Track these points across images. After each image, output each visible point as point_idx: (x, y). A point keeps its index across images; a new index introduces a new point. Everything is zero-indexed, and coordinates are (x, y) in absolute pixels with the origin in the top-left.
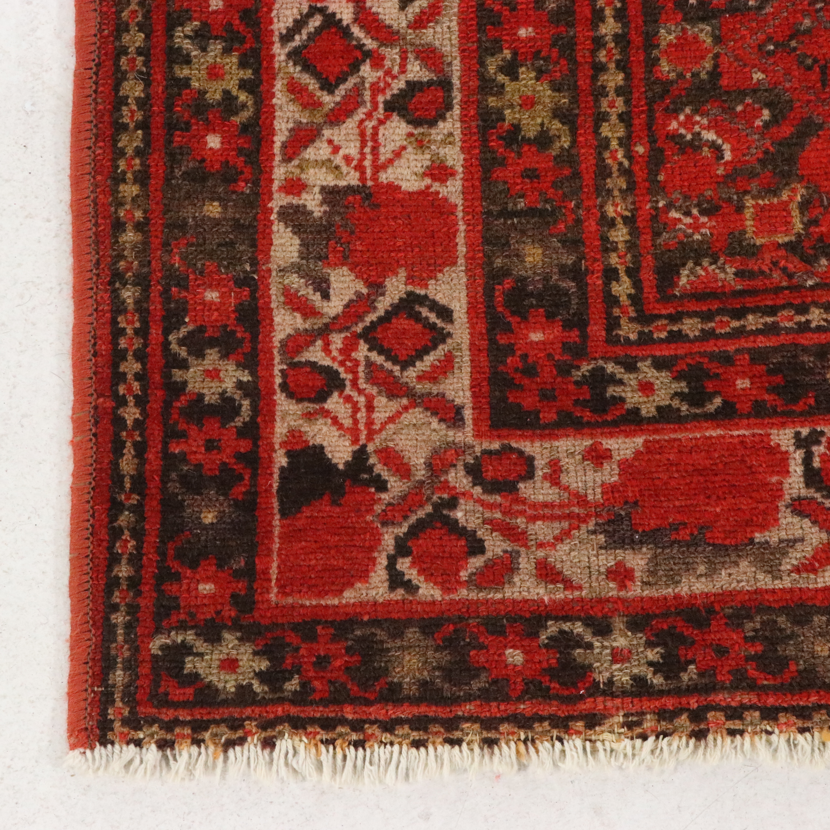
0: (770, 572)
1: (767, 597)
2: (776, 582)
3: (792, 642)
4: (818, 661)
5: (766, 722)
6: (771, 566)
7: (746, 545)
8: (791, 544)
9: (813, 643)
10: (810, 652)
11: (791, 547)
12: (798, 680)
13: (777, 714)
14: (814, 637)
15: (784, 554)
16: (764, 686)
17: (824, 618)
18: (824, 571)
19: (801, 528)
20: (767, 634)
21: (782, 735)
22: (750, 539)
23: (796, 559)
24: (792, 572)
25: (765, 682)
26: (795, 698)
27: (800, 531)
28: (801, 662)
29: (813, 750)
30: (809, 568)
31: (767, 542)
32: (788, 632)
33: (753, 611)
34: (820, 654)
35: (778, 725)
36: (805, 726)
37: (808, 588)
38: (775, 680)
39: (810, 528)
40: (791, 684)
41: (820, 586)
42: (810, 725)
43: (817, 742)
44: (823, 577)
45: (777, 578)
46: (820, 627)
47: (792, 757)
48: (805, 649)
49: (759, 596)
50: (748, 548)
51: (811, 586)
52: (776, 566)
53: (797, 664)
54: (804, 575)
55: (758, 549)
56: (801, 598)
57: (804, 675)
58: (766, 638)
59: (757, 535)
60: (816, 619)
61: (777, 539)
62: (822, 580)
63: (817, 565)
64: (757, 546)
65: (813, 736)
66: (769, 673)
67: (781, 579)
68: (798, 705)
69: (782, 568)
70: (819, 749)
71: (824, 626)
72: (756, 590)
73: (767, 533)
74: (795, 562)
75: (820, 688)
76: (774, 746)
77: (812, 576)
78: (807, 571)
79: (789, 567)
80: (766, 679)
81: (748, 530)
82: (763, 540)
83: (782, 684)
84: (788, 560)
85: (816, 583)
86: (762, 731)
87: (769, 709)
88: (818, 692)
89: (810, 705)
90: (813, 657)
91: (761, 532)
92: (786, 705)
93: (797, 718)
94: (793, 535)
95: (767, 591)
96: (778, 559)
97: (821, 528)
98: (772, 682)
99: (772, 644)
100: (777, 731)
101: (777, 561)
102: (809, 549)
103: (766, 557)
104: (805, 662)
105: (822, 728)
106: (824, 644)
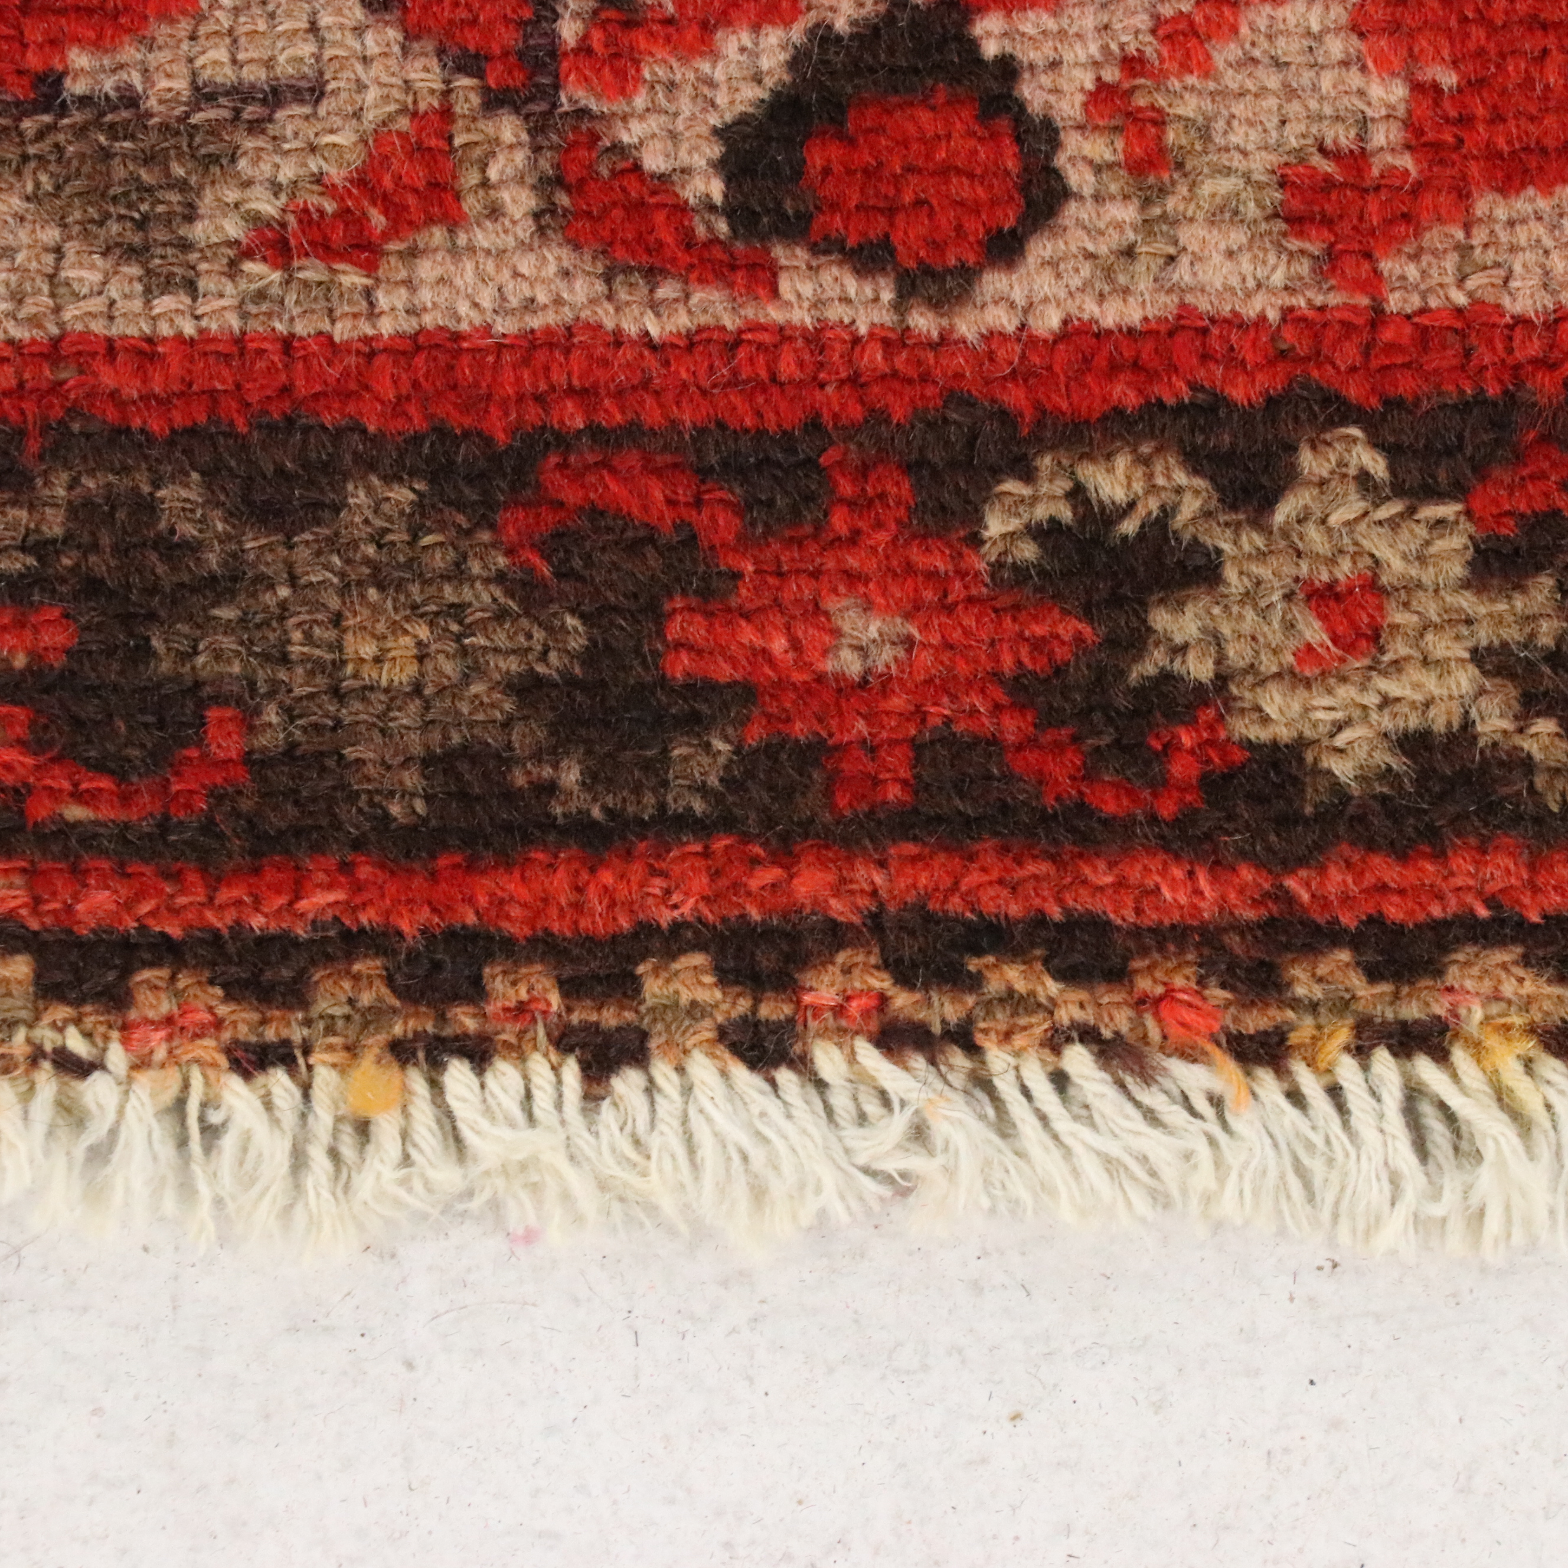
0: (133, 253)
1: (107, 379)
2: (164, 303)
3: (226, 613)
4: (353, 712)
5: (62, 1012)
6: (142, 224)
7: (25, 110)
8: (251, 111)
9: (337, 620)
10: (317, 667)
11: (256, 127)
12: (246, 805)
13: (126, 972)
14: (344, 590)
15: (213, 159)
16: (66, 829)
17: (402, 495)
18: (413, 254)
19: (313, 28)
20: (98, 564)
21: (144, 1080)
22: (40, 79)
23: (276, 188)
24: (248, 254)
25: (75, 812)
26: (224, 895)
27: (307, 49)
28: (272, 715)
29: (299, 1160)
30: (338, 236)
31: (130, 99)
32: (213, 559)
33: (33, 446)
34: (369, 673)
35: (125, 1028)
36: (270, 1034)
37: (326, 339)
38: (126, 799)
39: (359, 31)
40: (208, 827)
41: (386, 327)
42: (297, 1034)
43: (323, 1117)
44: (409, 284)
45: (167, 285)
46: (378, 539)
47: (187, 1190)
48: (295, 650)
49: (67, 374)
50: (28, 125)
51: (341, 331)
52: (168, 220)
53: (249, 720)
54: (312, 271)
55: (81, 131)
56: (286, 390)
57: (281, 778)
58: (92, 587)
59: (79, 59)
60: (359, 498)
61: (181, 85)
62: (399, 298)
63: (378, 220)
64: (77, 117)
65: (306, 1090)
66: (99, 767)
67: (191, 287)
68: (238, 928)
69: (200, 231)
70: (334, 1154)
71: (399, 536)
72: (56, 343)
73: (130, 53)
74: (267, 206)
75: (357, 845)
76: (96, 1131)
77: (352, 278)
78: (327, 251)
79: (234, 228)
80: (79, 797)
81: (35, 32)
82: (109, 85)
83: (164, 826)
84: (232, 195)
85: (373, 314)
86: (36, 1056)
87: (80, 944)
88: (346, 868)
89: (301, 932)
90: (337, 694)
91: (97, 44)
92: (174, 931)
93: (229, 997)
94: (269, 63)
95: (110, 348)
96: (182, 186)
97: (411, 35)
98: (107, 813)
99: (127, 619)
100: (117, 1056)
101: (174, 197)
102: (344, 138)
103: (119, 172)
104: (289, 714)
105: (352, 1049)
106: (396, 628)
